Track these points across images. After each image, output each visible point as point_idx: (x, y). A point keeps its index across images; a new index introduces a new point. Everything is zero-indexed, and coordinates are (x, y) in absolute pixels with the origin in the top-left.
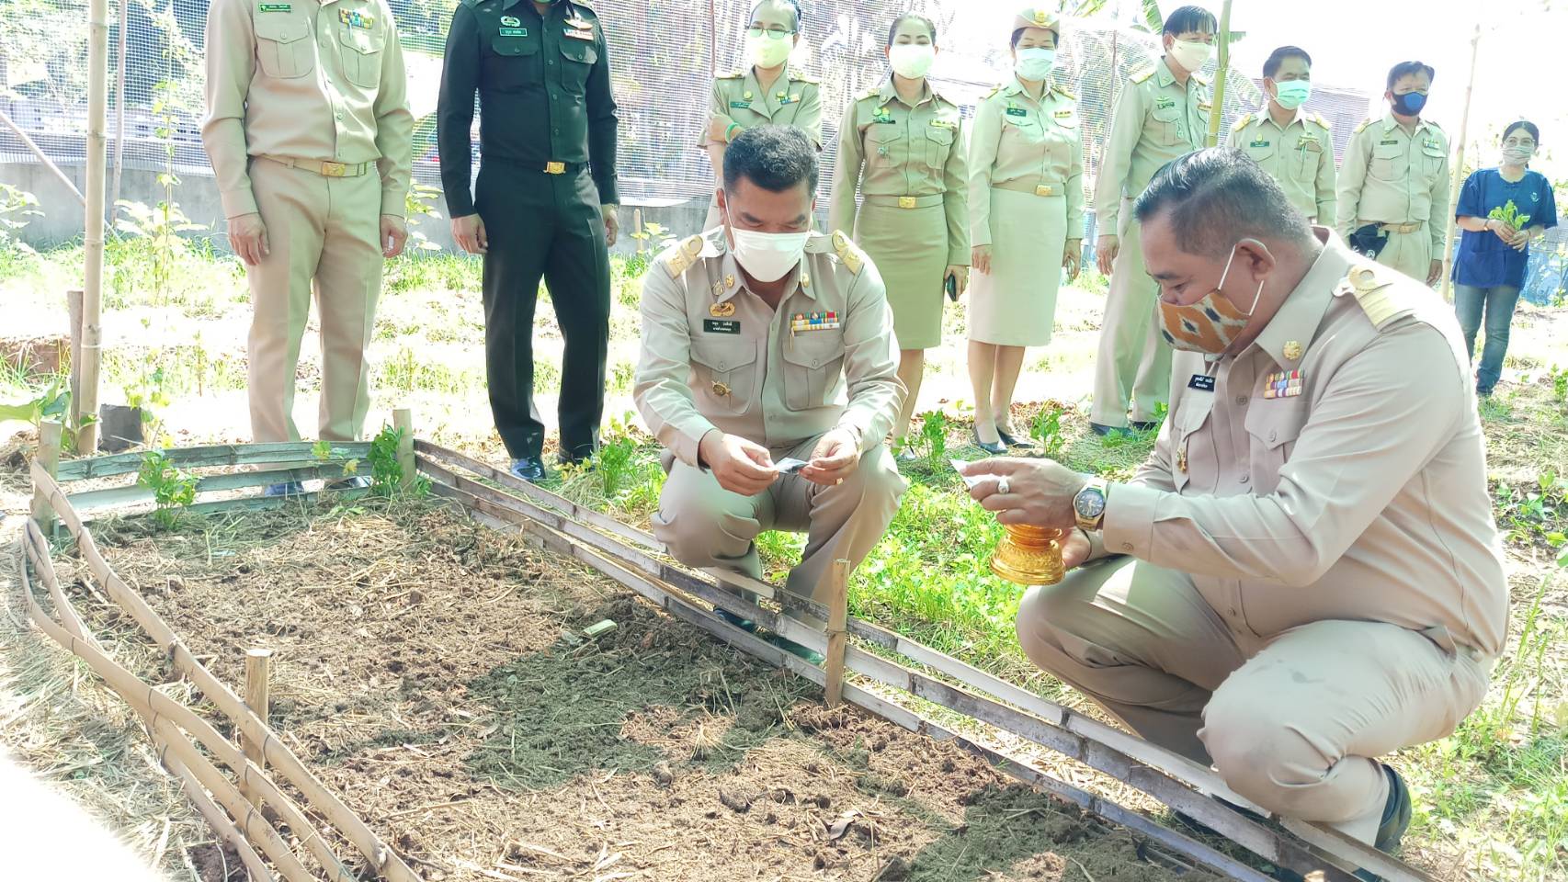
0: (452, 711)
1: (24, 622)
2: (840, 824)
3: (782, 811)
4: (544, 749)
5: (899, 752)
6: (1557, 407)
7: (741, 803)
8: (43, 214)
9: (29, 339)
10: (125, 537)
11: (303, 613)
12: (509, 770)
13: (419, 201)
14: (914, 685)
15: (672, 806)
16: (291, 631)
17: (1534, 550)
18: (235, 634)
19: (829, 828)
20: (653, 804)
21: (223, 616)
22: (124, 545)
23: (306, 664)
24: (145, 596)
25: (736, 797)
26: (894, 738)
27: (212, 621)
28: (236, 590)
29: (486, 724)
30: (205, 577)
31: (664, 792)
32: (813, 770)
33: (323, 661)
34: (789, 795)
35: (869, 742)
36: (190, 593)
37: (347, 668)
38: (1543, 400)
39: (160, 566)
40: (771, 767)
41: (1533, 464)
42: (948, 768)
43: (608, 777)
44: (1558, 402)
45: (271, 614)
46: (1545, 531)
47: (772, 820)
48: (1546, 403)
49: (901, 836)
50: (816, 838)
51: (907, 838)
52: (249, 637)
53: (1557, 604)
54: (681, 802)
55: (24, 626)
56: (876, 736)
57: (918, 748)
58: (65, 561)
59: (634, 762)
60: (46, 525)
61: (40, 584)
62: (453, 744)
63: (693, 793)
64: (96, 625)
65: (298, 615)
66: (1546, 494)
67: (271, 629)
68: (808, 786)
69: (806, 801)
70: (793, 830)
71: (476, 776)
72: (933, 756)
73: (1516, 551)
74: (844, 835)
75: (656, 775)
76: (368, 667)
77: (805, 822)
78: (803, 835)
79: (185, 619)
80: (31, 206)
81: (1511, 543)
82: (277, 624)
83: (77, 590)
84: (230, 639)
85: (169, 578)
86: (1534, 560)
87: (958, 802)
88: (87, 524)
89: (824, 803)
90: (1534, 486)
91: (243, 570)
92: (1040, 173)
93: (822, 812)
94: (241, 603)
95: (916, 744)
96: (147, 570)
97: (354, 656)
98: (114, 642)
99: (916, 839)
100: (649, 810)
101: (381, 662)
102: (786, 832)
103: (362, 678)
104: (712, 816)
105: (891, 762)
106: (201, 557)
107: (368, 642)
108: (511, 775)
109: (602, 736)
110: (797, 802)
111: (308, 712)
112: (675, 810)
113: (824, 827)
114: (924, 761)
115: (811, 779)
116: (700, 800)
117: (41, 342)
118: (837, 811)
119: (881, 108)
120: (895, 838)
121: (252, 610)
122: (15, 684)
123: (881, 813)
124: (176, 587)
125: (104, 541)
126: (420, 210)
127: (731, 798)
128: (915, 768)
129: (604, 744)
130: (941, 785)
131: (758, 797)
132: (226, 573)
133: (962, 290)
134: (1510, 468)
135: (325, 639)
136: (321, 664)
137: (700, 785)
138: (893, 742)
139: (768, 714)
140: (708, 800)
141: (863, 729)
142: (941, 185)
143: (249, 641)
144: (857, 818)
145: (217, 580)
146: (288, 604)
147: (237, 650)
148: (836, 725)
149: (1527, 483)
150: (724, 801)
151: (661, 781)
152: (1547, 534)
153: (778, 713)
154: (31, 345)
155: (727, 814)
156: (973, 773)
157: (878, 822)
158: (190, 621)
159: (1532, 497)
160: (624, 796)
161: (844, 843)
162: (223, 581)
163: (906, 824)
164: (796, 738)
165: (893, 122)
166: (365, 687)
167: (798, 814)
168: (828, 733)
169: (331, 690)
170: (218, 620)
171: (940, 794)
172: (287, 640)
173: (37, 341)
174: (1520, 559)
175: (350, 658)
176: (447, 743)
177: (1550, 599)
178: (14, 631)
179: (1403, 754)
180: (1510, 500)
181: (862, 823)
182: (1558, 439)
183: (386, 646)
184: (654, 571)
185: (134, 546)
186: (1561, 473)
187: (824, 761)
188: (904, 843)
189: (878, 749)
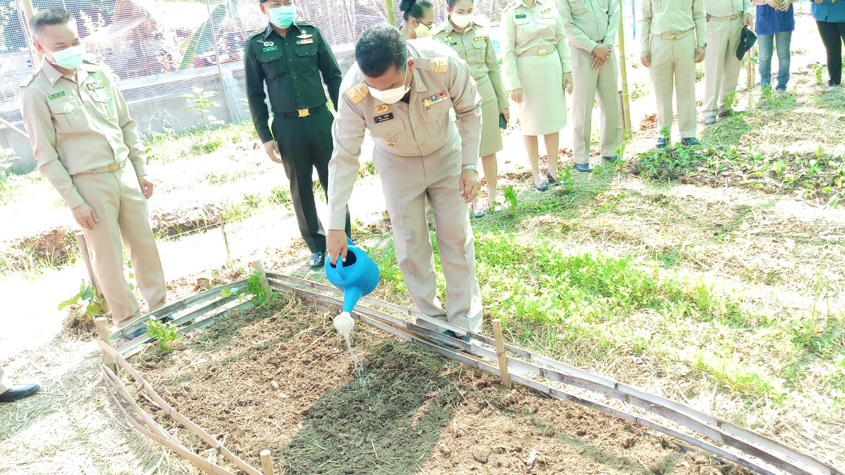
0: (341, 435)
1: (126, 425)
2: (530, 461)
3: (502, 458)
4: (388, 448)
5: (545, 412)
6: (819, 88)
7: (484, 459)
8: (19, 158)
9: (40, 234)
10: (150, 364)
11: (251, 391)
12: (377, 464)
13: (207, 100)
14: (543, 373)
15: (454, 466)
16: (250, 403)
17: (817, 199)
18: (227, 412)
19: (525, 463)
20: (446, 468)
21: (217, 402)
22: (152, 368)
23: (265, 422)
24: (176, 398)
25: (481, 457)
26: (541, 405)
27: (213, 407)
28: (215, 383)
29: (358, 440)
30: (197, 379)
31: (448, 460)
32: (510, 433)
33: (272, 418)
34: (504, 449)
35: (531, 411)
36: (194, 392)
37: (285, 421)
38: (812, 85)
39: (174, 379)
40: (491, 436)
41: (811, 138)
42: (569, 416)
43: (421, 457)
44: (819, 84)
45: (237, 395)
46: (821, 182)
47: (499, 465)
48: (813, 86)
49: (557, 461)
50: (521, 471)
51: (560, 461)
52: (233, 411)
53: (831, 234)
54: (457, 463)
55: (128, 428)
56: (532, 405)
57: (553, 409)
58: (129, 384)
59: (430, 446)
60: (112, 367)
61: (124, 401)
62: (348, 454)
63: (461, 457)
64: (161, 422)
65: (249, 392)
66: (819, 159)
67: (241, 404)
68: (510, 441)
69: (511, 451)
70: (511, 469)
71: (364, 471)
72: (561, 411)
73: (809, 202)
74: (533, 466)
75: (442, 451)
76: (294, 418)
77: (514, 462)
78: (515, 470)
79: (201, 410)
80: (12, 155)
81: (805, 197)
82: (242, 400)
83: (142, 400)
84: (225, 415)
85: (183, 384)
86: (818, 205)
87: (577, 434)
88: (128, 359)
89: (520, 450)
90: (813, 155)
91: (214, 371)
92: (538, 44)
93: (520, 454)
94: (221, 392)
95: (552, 406)
96: (169, 383)
97: (284, 411)
98: (174, 429)
99: (565, 461)
100: (444, 471)
101: (299, 412)
102: (508, 470)
103: (293, 424)
104: (473, 469)
105: (542, 418)
106: (190, 367)
107: (286, 400)
108: (378, 466)
109: (411, 433)
110: (508, 452)
111: (278, 452)
112: (456, 468)
113: (523, 464)
114: (557, 415)
115: (511, 437)
116: (465, 461)
117: (46, 233)
118: (527, 453)
119: (447, 37)
120: (555, 462)
121: (227, 395)
122: (140, 464)
123: (546, 450)
124: (187, 389)
125: (142, 368)
126: (209, 105)
127: (479, 458)
128: (555, 420)
129: (413, 438)
130: (568, 427)
131: (490, 453)
132: (206, 375)
133: (508, 118)
134: (799, 142)
135: (267, 404)
136: (271, 420)
137: (462, 452)
138: (541, 407)
139: (480, 404)
140: (469, 460)
141: (526, 403)
142: (486, 69)
143: (233, 413)
144: (537, 456)
145: (204, 379)
146: (242, 386)
147: (231, 422)
148: (513, 403)
149: (809, 154)
150: (476, 459)
151: (445, 455)
152: (822, 184)
153: (485, 402)
154: (42, 237)
155: (479, 466)
156: (580, 417)
157: (546, 455)
158: (204, 410)
159: (813, 162)
160: (432, 467)
161: (534, 470)
162: (206, 379)
163: (558, 453)
164: (497, 414)
165: (456, 43)
166: (296, 430)
167: (510, 459)
168: (511, 407)
169: (283, 436)
170: (215, 405)
171: (569, 432)
172: (250, 408)
173: (44, 233)
174: (811, 206)
175: (284, 413)
176: (345, 454)
177: (829, 231)
178: (125, 432)
179: (770, 351)
180: (802, 165)
181: (539, 458)
182: (821, 115)
183: (297, 402)
184: (404, 326)
185: (156, 368)
186: (825, 140)
187: (513, 426)
188: (560, 464)
189: (536, 412)
